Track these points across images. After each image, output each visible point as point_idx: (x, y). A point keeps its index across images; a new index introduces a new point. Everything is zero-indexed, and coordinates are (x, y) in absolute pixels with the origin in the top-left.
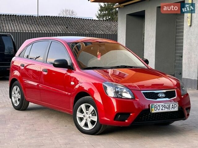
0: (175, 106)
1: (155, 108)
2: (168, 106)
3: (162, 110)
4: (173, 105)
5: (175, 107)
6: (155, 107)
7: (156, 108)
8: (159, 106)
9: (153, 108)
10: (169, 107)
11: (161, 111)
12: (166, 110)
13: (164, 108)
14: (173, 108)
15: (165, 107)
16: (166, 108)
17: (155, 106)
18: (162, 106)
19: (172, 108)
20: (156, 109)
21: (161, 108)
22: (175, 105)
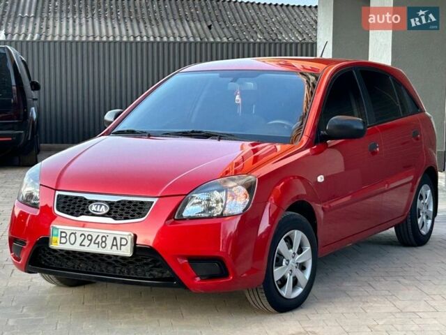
0: (124, 242)
1: (61, 237)
2: (99, 239)
3: (81, 245)
4: (115, 238)
5: (121, 245)
6: (63, 235)
7: (65, 237)
8: (75, 234)
9: (57, 235)
10: (103, 242)
11: (77, 247)
12: (94, 249)
13: (86, 242)
14: (114, 248)
15: (91, 240)
16: (95, 243)
17: (61, 232)
18: (83, 237)
19: (113, 245)
20: (63, 240)
21: (79, 240)
22: (121, 238)
